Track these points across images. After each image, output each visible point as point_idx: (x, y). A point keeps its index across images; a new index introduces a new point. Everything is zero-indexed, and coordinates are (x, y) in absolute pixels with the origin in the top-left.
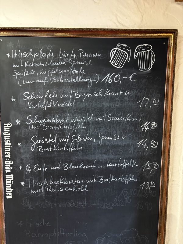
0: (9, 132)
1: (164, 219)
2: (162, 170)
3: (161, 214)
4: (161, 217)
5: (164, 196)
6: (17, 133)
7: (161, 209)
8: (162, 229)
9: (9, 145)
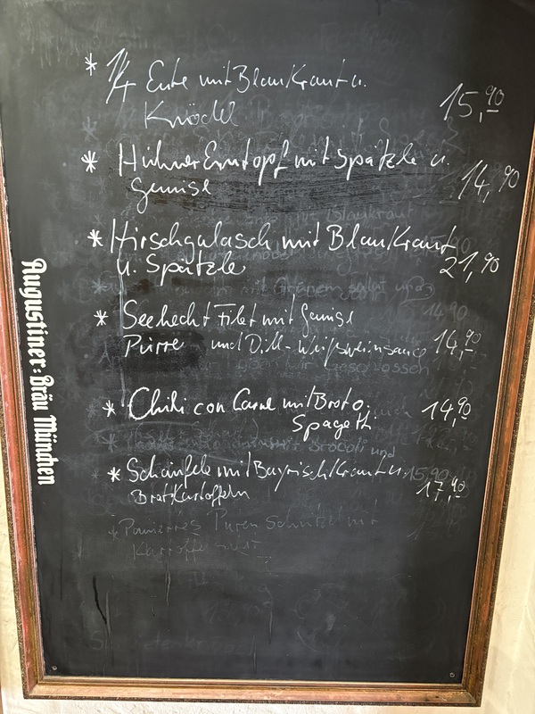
0: (38, 288)
1: (494, 548)
2: (500, 413)
3: (486, 537)
4: (485, 545)
5: (498, 485)
6: (63, 291)
7: (488, 522)
8: (488, 578)
9: (39, 328)
